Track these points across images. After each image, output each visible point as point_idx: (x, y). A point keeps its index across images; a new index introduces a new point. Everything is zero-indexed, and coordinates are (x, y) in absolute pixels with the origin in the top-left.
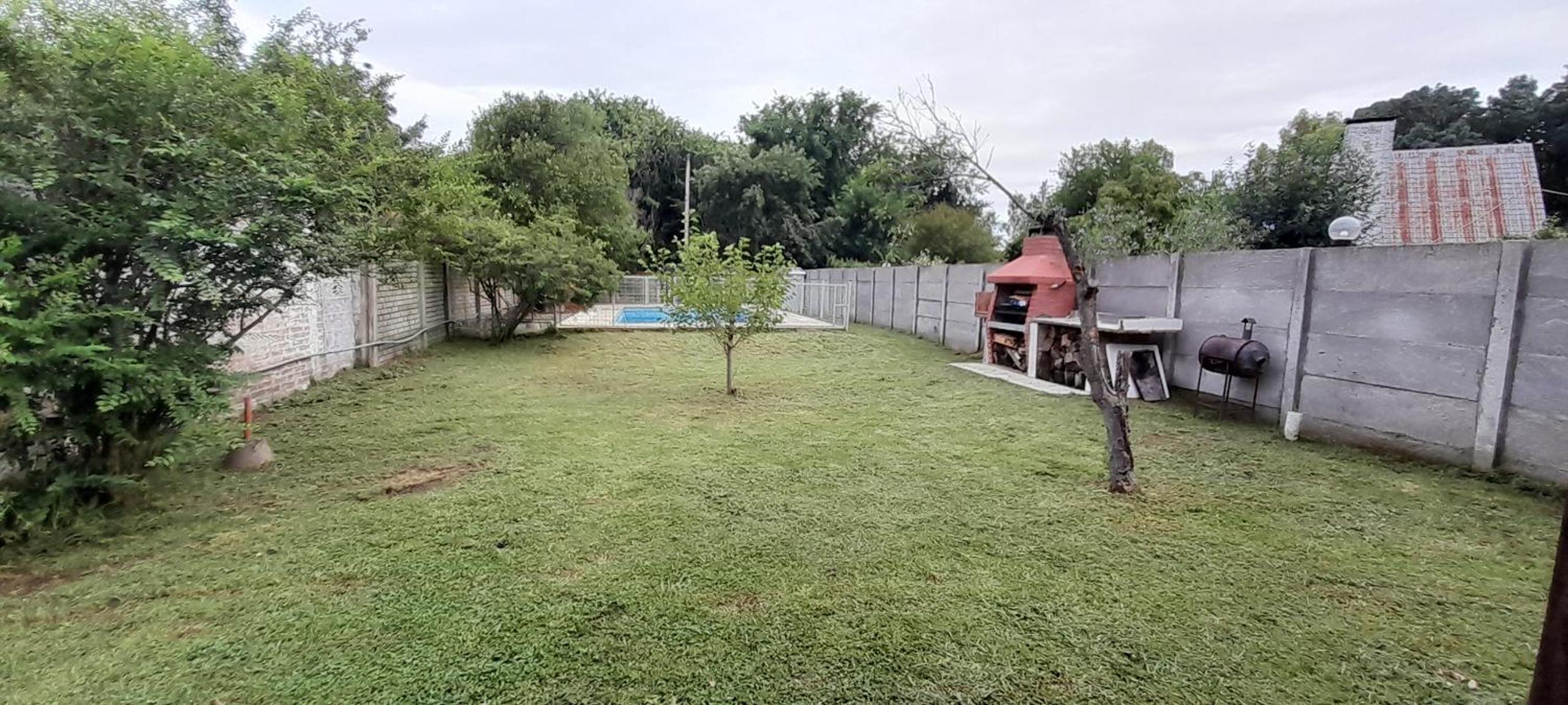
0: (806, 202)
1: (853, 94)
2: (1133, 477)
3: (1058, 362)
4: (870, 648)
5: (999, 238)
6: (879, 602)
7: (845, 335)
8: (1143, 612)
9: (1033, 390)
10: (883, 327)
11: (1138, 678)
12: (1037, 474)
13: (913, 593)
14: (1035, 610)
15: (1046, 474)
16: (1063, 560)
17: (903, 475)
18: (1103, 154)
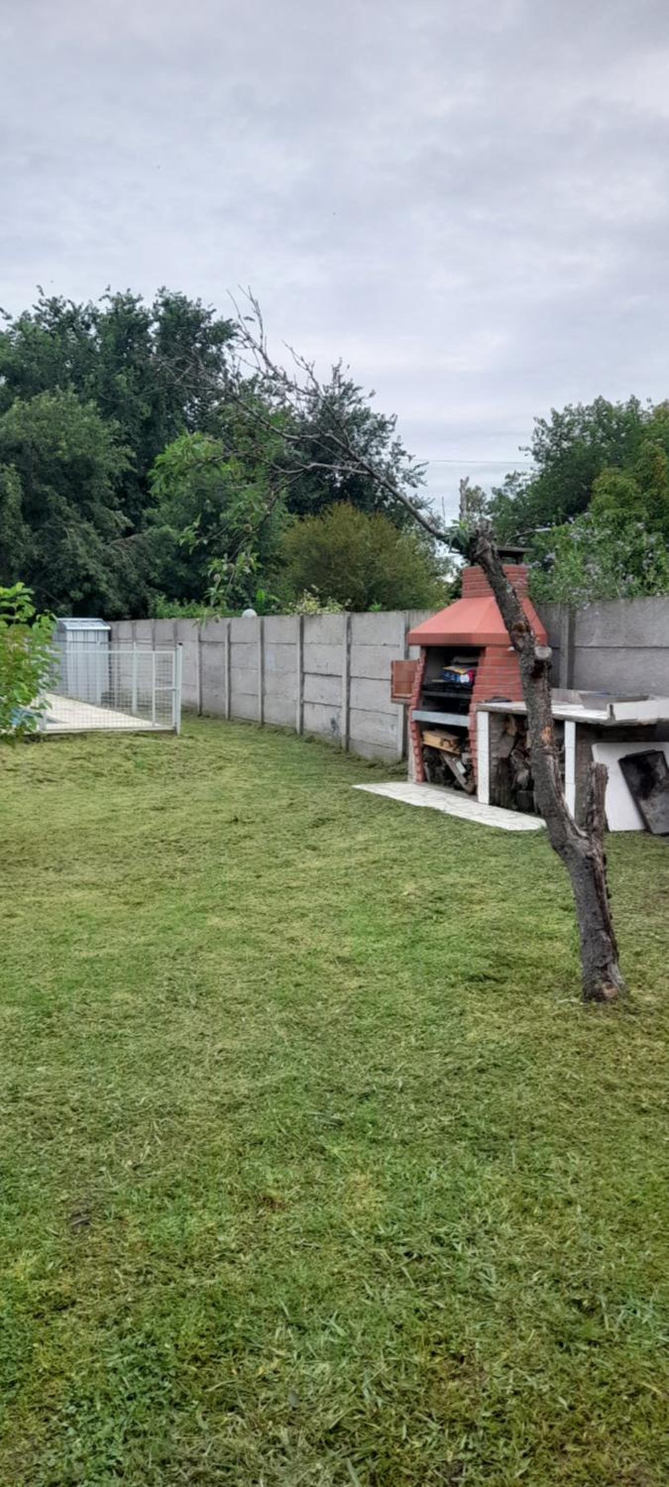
0: (106, 502)
1: (183, 301)
2: (617, 974)
3: (522, 776)
4: (131, 1366)
5: (447, 561)
6: (163, 1265)
7: (174, 742)
8: (610, 1217)
9: (481, 825)
10: (247, 722)
11: (590, 1343)
12: (471, 979)
13: (229, 1239)
14: (437, 1240)
15: (487, 978)
16: (496, 1138)
17: (245, 1002)
18: (599, 423)
